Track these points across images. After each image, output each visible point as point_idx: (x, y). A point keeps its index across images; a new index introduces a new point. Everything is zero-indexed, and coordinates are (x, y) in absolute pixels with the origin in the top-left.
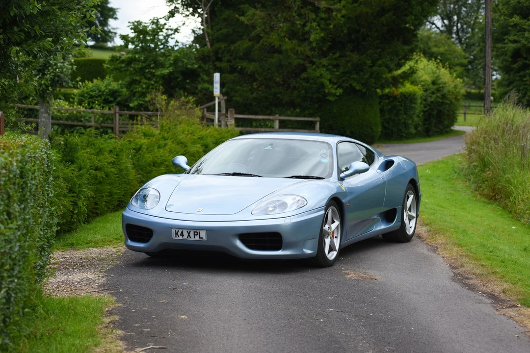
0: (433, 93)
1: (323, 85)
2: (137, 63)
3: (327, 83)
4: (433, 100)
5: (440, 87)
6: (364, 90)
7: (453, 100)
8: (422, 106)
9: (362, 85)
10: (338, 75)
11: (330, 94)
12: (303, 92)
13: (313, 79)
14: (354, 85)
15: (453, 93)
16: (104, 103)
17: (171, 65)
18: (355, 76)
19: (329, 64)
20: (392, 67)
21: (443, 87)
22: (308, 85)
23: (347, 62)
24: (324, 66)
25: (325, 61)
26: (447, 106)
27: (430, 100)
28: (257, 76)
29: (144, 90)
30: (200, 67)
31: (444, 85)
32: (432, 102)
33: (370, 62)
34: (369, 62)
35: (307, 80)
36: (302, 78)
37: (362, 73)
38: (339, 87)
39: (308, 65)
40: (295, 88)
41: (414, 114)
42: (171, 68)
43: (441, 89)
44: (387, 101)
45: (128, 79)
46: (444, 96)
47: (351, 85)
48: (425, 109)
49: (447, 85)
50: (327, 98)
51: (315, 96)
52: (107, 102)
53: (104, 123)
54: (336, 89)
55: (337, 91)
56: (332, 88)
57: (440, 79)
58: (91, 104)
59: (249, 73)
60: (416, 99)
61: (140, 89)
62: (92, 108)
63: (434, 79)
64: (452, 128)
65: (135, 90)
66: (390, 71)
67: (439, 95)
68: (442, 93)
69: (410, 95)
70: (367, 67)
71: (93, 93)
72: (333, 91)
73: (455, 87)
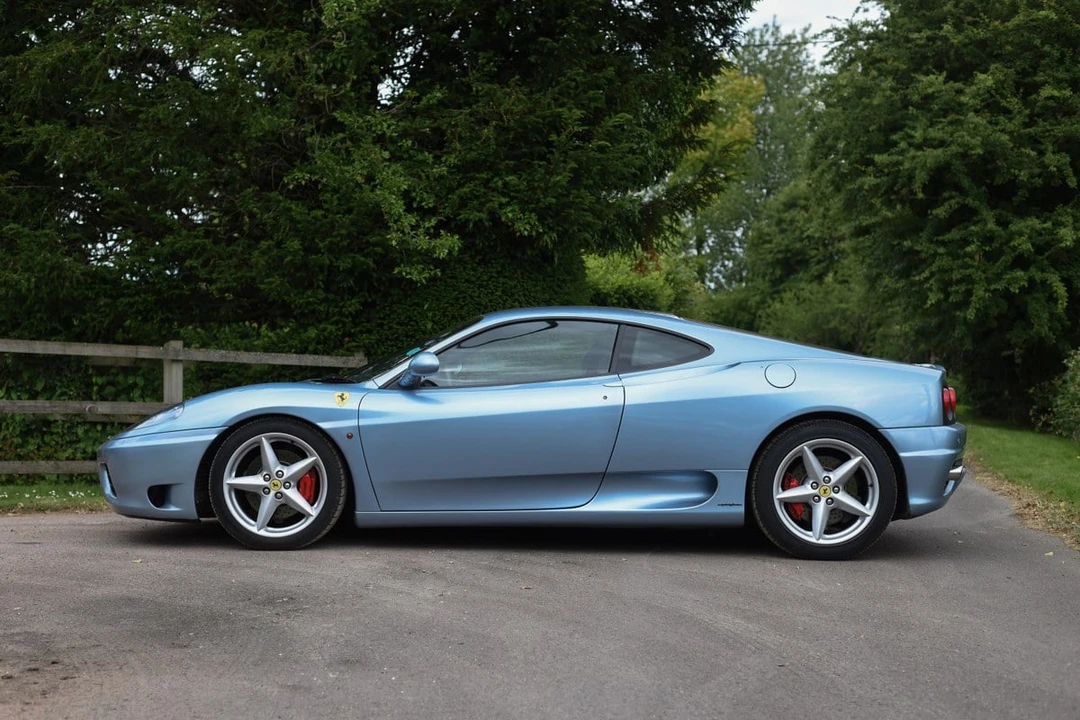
1: (377, 218)
3: (397, 207)
9: (543, 215)
10: (439, 178)
11: (408, 255)
12: (295, 245)
14: (508, 214)
19: (404, 134)
35: (309, 193)
38: (448, 224)
47: (494, 217)
50: (397, 270)
51: (344, 264)
54: (434, 234)
55: (436, 243)
56: (416, 227)
72: (423, 242)
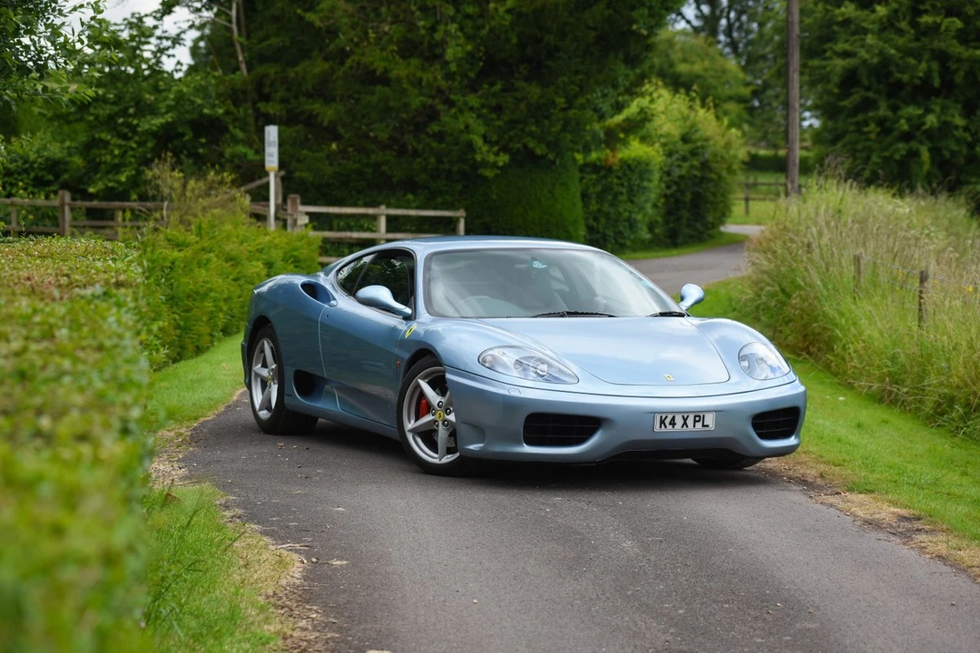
0: (684, 159)
1: (470, 147)
2: (102, 105)
3: (479, 142)
4: (683, 172)
5: (697, 148)
6: (551, 156)
7: (724, 173)
8: (663, 185)
9: (548, 145)
10: (499, 127)
11: (485, 164)
12: (433, 160)
13: (451, 135)
14: (531, 145)
15: (722, 157)
16: (34, 186)
17: (170, 109)
18: (533, 128)
19: (483, 106)
20: (604, 109)
21: (703, 147)
22: (444, 146)
23: (519, 100)
24: (472, 109)
25: (474, 100)
26: (711, 185)
27: (677, 172)
28: (341, 130)
29: (116, 161)
30: (227, 113)
31: (705, 144)
32: (682, 177)
33: (563, 100)
34: (561, 101)
35: (440, 136)
36: (431, 133)
37: (546, 122)
38: (504, 149)
39: (441, 107)
40: (415, 153)
41: (646, 201)
42: (170, 115)
43: (700, 151)
44: (594, 176)
45: (83, 138)
46: (705, 166)
47: (525, 146)
48: (669, 192)
49: (711, 143)
50: (480, 172)
51: (455, 169)
52: (39, 183)
53: (37, 225)
54: (497, 154)
55: (497, 159)
56: (488, 152)
57: (696, 131)
58: (8, 188)
59: (325, 124)
60: (649, 172)
61: (108, 158)
62: (9, 195)
63: (686, 130)
64: (722, 229)
65: (98, 160)
66: (602, 117)
67: (695, 163)
68: (701, 159)
69: (639, 163)
70: (557, 111)
71: (12, 166)
72: (492, 158)
73: (728, 145)
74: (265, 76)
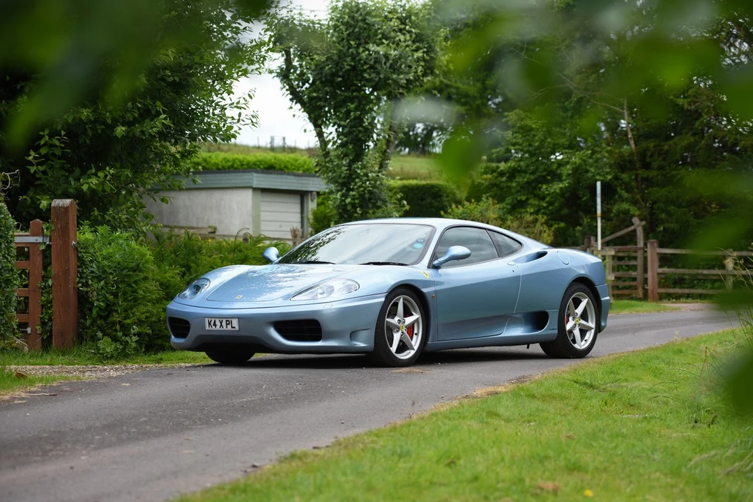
2: (523, 174)
17: (568, 176)
42: (568, 181)
45: (509, 200)
74: (646, 149)
